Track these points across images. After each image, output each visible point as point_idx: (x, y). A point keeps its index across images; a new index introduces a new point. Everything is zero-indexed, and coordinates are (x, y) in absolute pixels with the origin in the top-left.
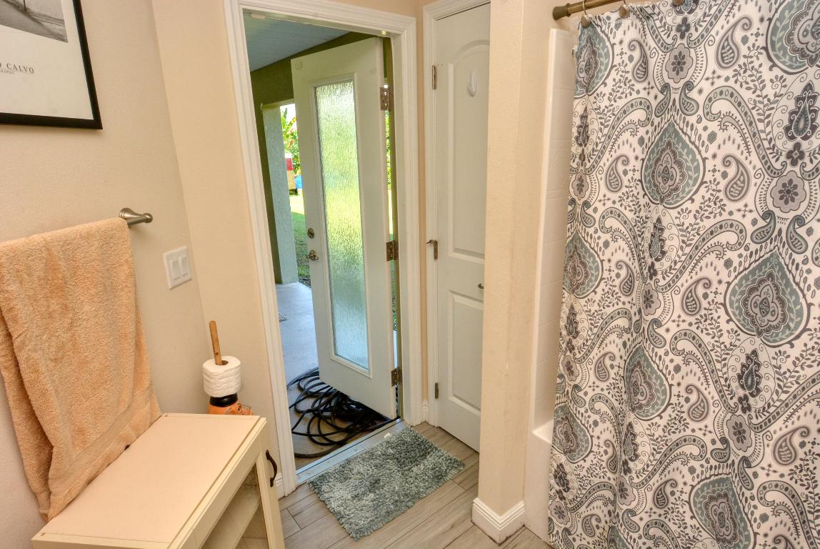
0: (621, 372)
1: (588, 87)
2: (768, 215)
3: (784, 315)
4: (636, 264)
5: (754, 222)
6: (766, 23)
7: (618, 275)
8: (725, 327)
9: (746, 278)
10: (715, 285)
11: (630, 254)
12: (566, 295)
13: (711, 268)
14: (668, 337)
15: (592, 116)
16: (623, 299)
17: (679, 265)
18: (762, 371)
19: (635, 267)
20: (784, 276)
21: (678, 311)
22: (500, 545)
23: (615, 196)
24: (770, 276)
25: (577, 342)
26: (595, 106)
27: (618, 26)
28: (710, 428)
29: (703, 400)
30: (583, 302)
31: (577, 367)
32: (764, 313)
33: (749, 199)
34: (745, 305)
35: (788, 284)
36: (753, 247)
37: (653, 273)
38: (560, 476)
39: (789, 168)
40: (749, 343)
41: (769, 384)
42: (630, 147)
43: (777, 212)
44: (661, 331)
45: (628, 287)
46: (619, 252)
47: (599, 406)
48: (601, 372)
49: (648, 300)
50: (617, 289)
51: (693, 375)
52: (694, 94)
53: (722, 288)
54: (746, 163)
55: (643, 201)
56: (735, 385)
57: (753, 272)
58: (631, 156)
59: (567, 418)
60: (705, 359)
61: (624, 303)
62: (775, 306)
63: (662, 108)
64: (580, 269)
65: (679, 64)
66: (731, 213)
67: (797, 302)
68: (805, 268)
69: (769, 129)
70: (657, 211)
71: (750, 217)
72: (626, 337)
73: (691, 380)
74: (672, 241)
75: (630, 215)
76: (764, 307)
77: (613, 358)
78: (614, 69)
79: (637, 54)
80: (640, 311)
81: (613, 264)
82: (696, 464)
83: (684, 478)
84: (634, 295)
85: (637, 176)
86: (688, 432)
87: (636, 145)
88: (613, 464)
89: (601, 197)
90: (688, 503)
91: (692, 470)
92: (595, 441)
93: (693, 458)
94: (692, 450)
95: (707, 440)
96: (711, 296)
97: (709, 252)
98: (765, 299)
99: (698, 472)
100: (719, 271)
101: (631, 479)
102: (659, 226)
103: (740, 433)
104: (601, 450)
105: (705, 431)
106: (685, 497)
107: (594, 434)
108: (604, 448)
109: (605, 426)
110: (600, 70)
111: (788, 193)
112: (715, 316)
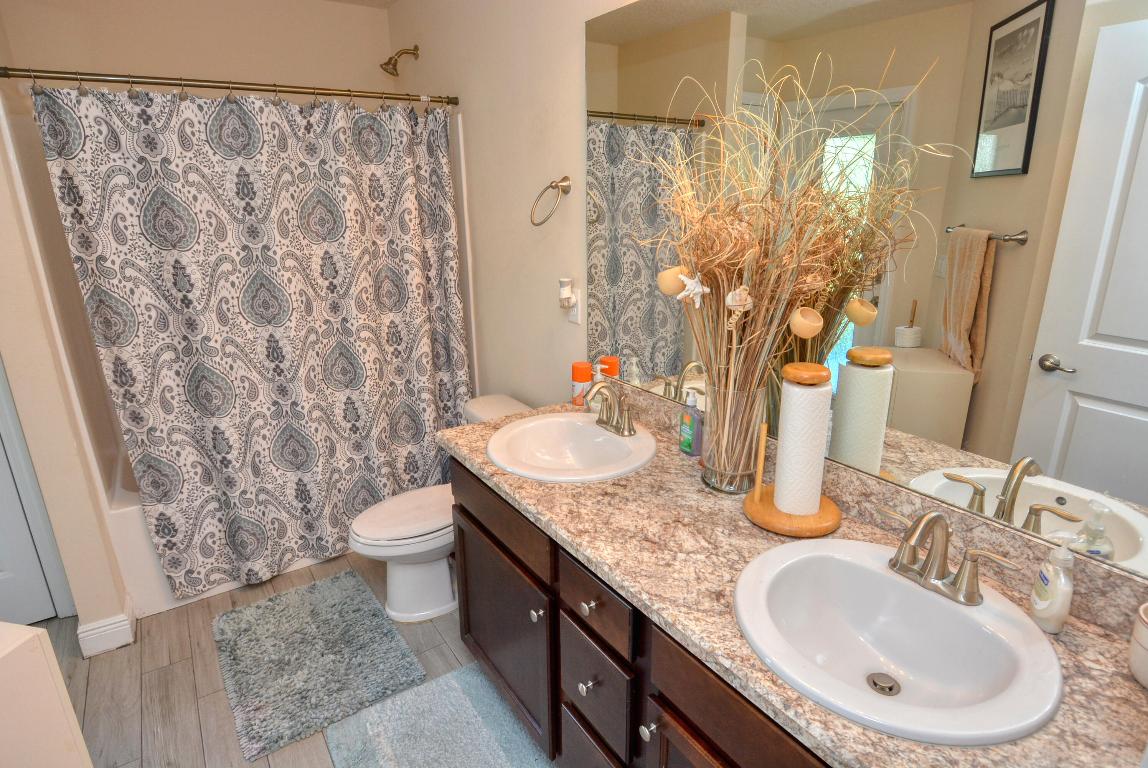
0: (183, 398)
1: (63, 151)
2: (245, 248)
3: (279, 305)
4: (163, 302)
5: (238, 254)
6: (204, 126)
7: (150, 317)
8: (246, 328)
9: (246, 291)
10: (231, 301)
11: (154, 296)
12: (103, 351)
13: (225, 290)
14: (218, 346)
15: (78, 179)
16: (161, 335)
17: (206, 291)
18: (281, 344)
19: (164, 305)
20: (270, 282)
21: (218, 325)
23: (125, 249)
24: (262, 285)
25: (136, 389)
26: (80, 170)
27: (79, 102)
28: (263, 403)
29: (253, 384)
30: (128, 349)
31: (145, 412)
32: (267, 309)
33: (230, 239)
34: (253, 309)
35: (275, 286)
36: (244, 270)
37: (186, 302)
38: (165, 527)
39: (248, 217)
40: (264, 332)
41: (287, 350)
42: (125, 206)
43: (250, 245)
44: (212, 344)
45: (163, 323)
46: (145, 297)
47: (176, 437)
48: (166, 407)
49: (191, 325)
50: (153, 329)
51: (241, 369)
52: (172, 167)
53: (235, 302)
54: (220, 215)
55: (151, 250)
56: (267, 363)
57: (249, 286)
58: (127, 214)
59: (149, 467)
60: (243, 354)
61: (163, 339)
62: (272, 302)
63: (145, 175)
64: (115, 319)
65: (150, 143)
66: (223, 250)
67: (284, 295)
68: (280, 274)
69: (225, 194)
70: (170, 257)
71: (235, 250)
72: (176, 367)
73: (242, 373)
74: (196, 275)
75: (142, 264)
76: (266, 305)
77: (171, 390)
78: (88, 139)
79: (104, 129)
80: (185, 338)
81: (143, 307)
82: (264, 432)
83: (261, 445)
84: (171, 328)
85: (137, 230)
86: (253, 411)
87: (127, 204)
88: (207, 478)
89: (114, 251)
90: (271, 462)
91: (264, 437)
92: (184, 469)
93: (262, 428)
94: (259, 422)
95: (265, 410)
96: (231, 309)
97: (219, 279)
98: (264, 300)
99: (268, 436)
100: (230, 291)
101: (233, 467)
102: (178, 266)
103: (283, 391)
104: (192, 474)
105: (261, 405)
106: (268, 459)
107: (181, 464)
108: (193, 471)
109: (186, 452)
110: (75, 138)
111: (253, 232)
112: (238, 322)
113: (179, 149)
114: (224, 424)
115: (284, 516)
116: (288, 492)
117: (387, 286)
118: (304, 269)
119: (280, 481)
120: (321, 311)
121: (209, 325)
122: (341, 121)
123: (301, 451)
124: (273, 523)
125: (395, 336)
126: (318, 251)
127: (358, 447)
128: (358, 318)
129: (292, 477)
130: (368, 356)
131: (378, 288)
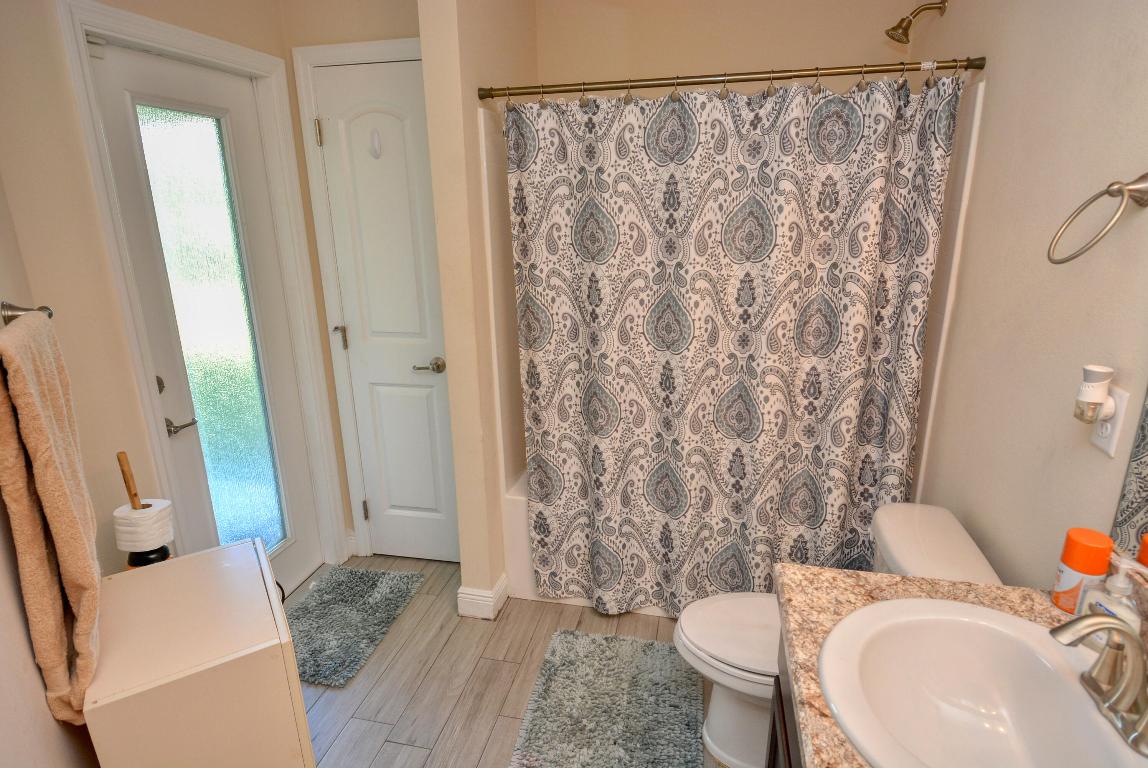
0: (579, 409)
1: (520, 164)
2: (661, 264)
3: (681, 330)
4: (578, 314)
5: (653, 270)
6: (643, 130)
7: (565, 326)
8: (646, 349)
9: (654, 311)
10: (636, 319)
11: (571, 306)
12: (523, 352)
13: (633, 308)
14: (613, 365)
15: (528, 190)
16: (572, 345)
17: (613, 307)
18: (675, 373)
19: (578, 316)
20: (677, 304)
21: (617, 343)
22: (495, 620)
23: (554, 258)
24: (669, 306)
25: (540, 392)
26: (529, 181)
27: (539, 115)
28: (647, 432)
29: (641, 410)
30: (541, 354)
31: (543, 415)
32: (669, 333)
33: (648, 253)
34: (656, 330)
35: (680, 309)
36: (655, 288)
37: (594, 316)
38: (542, 526)
39: (669, 231)
40: (663, 357)
41: (679, 380)
42: (561, 217)
43: (666, 262)
44: (608, 362)
45: (575, 334)
46: (564, 306)
47: (567, 444)
48: (563, 414)
49: (594, 340)
50: (565, 338)
51: (632, 392)
52: (605, 177)
53: (641, 321)
54: (642, 228)
55: (576, 261)
56: (658, 390)
57: (657, 306)
58: (562, 224)
59: (539, 466)
60: (638, 377)
61: (572, 349)
62: (675, 326)
63: (582, 186)
64: (535, 325)
65: (591, 152)
66: (639, 265)
67: (687, 320)
68: (688, 296)
69: (653, 204)
70: (589, 268)
71: (650, 266)
72: (578, 377)
73: (632, 396)
74: (606, 290)
75: (567, 274)
76: (668, 329)
77: (570, 399)
78: (541, 151)
79: (556, 140)
80: (588, 351)
81: (560, 316)
82: (643, 462)
83: (638, 475)
84: (580, 340)
85: (569, 240)
86: (636, 438)
87: (564, 215)
88: (584, 492)
89: (544, 260)
90: (643, 495)
91: (642, 467)
92: (567, 477)
93: (641, 457)
94: (640, 451)
95: (648, 439)
96: (635, 328)
97: (629, 295)
98: (668, 323)
99: (646, 467)
100: (637, 310)
101: (604, 491)
102: (593, 279)
103: (668, 424)
104: (572, 484)
105: (645, 433)
106: (641, 491)
107: (565, 472)
108: (574, 481)
109: (572, 461)
110: (530, 151)
111: (670, 248)
112: (639, 343)
113: (614, 157)
114: (604, 445)
115: (645, 555)
116: (654, 531)
117: (816, 322)
118: (717, 294)
119: (648, 517)
120: (727, 342)
121: (610, 342)
122: (797, 109)
123: (672, 494)
124: (632, 558)
125: (813, 387)
126: (738, 272)
127: (737, 508)
128: (767, 360)
129: (660, 518)
130: (770, 407)
131: (802, 324)
